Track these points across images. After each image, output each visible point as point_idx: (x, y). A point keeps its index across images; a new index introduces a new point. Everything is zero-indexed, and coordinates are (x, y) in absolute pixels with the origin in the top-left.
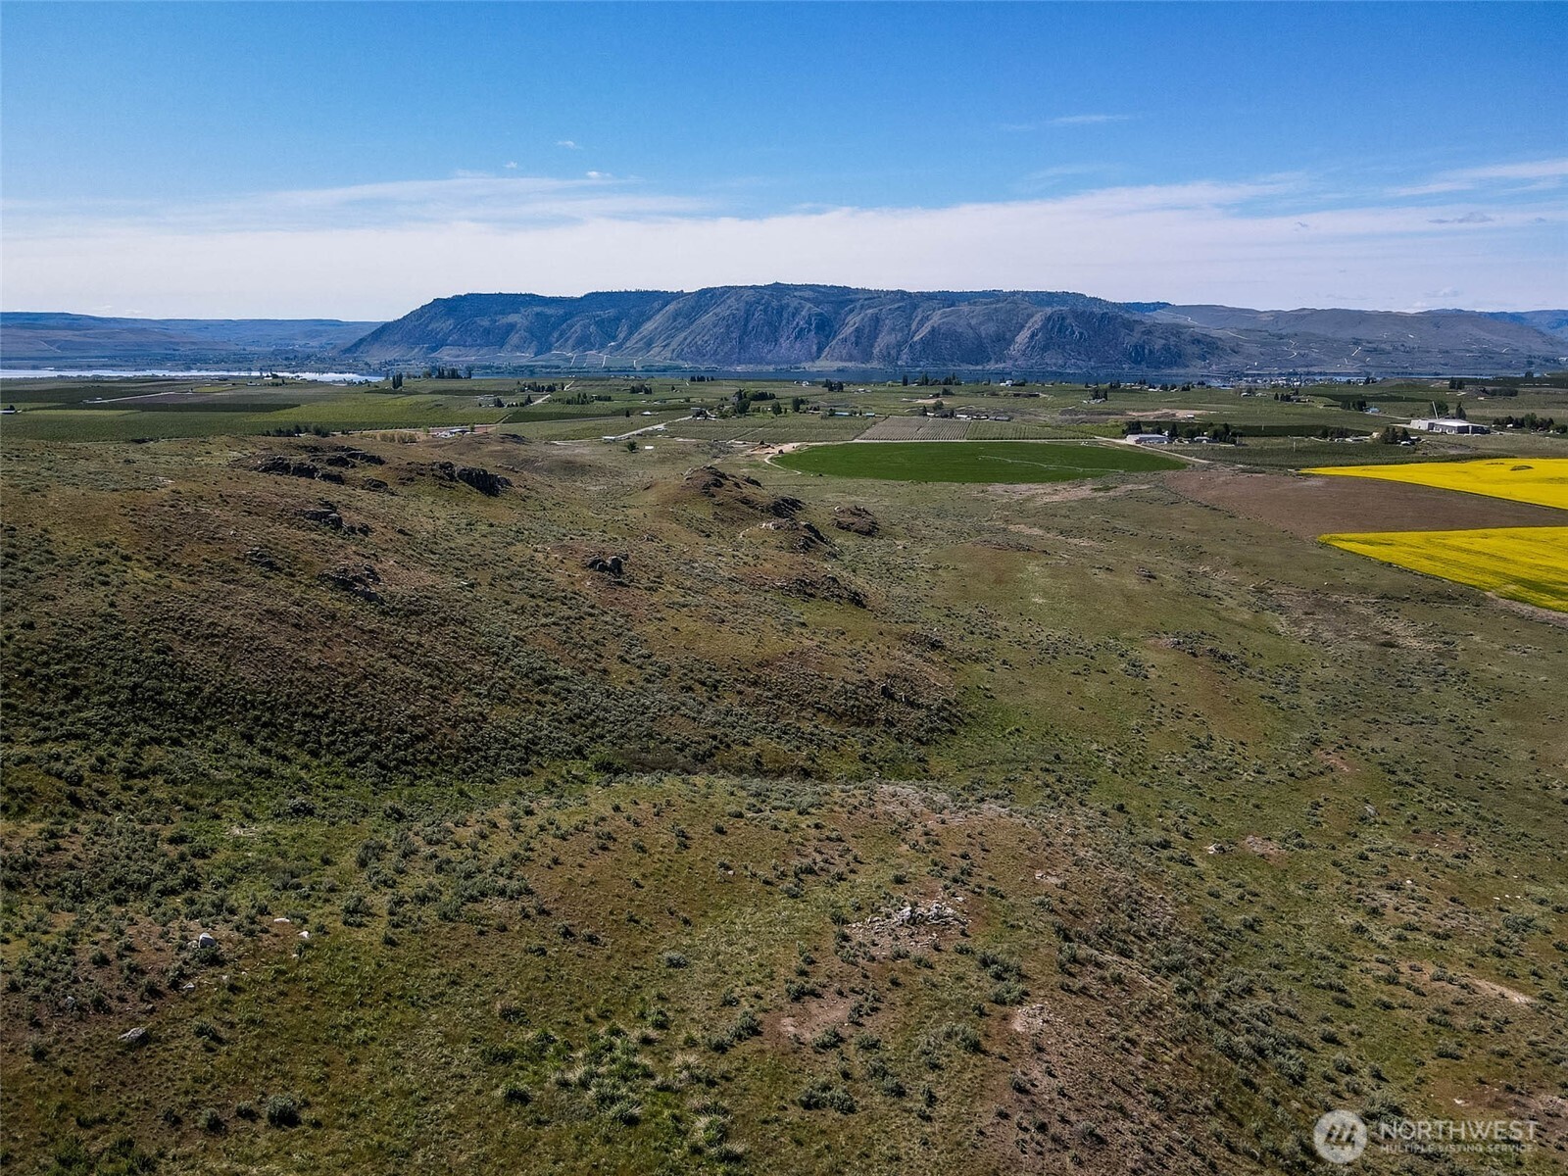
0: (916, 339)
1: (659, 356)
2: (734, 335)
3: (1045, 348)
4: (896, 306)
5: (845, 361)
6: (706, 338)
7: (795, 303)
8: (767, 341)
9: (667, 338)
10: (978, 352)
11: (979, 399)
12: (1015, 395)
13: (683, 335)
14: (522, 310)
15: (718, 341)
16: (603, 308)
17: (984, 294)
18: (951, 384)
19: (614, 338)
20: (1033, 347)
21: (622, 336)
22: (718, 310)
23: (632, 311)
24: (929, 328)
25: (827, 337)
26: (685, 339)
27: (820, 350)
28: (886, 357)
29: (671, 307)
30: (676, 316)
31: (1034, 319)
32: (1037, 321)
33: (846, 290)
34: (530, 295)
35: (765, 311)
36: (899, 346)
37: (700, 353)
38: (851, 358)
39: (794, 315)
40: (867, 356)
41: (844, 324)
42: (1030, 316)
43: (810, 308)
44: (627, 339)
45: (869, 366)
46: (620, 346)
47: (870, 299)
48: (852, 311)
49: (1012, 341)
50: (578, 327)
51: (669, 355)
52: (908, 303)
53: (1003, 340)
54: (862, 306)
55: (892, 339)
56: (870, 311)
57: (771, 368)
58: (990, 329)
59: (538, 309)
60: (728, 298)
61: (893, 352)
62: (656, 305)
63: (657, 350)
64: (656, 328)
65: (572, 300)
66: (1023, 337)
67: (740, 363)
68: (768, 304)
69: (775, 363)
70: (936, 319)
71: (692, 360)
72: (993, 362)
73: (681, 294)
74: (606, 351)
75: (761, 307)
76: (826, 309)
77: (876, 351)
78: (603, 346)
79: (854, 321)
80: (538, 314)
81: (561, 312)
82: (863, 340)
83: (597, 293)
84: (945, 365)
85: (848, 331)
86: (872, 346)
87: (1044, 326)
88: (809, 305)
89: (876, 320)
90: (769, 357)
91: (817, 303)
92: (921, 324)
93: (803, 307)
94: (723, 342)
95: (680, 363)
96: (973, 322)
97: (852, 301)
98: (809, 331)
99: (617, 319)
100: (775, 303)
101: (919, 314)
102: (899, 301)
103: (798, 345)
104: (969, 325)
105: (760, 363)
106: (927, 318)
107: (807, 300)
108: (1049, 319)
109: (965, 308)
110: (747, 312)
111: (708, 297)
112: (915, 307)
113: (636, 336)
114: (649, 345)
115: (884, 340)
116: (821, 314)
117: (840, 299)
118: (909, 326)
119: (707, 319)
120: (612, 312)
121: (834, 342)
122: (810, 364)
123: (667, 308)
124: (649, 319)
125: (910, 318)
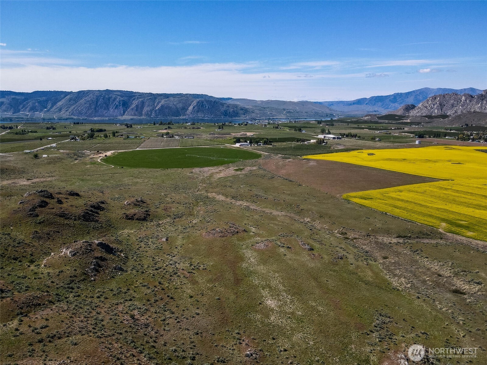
0: (156, 109)
1: (64, 114)
2: (92, 107)
3: (198, 112)
4: (149, 98)
5: (133, 116)
6: (82, 108)
7: (114, 96)
8: (105, 109)
9: (67, 108)
10: (177, 113)
12: (193, 128)
13: (73, 107)
14: (6, 97)
15: (87, 109)
16: (40, 97)
17: (177, 94)
19: (46, 108)
20: (194, 111)
21: (49, 107)
22: (86, 98)
23: (53, 98)
24: (161, 105)
25: (126, 108)
26: (74, 108)
27: (124, 112)
28: (147, 114)
29: (68, 97)
30: (70, 100)
31: (193, 103)
32: (195, 103)
33: (132, 92)
34: (10, 91)
35: (103, 99)
36: (151, 111)
37: (80, 113)
38: (135, 115)
39: (114, 100)
40: (141, 114)
41: (132, 104)
42: (193, 101)
43: (119, 98)
44: (51, 108)
45: (141, 117)
46: (48, 111)
47: (140, 95)
48: (134, 99)
49: (187, 109)
50: (30, 103)
51: (68, 114)
52: (153, 97)
53: (185, 109)
54: (138, 98)
55: (149, 109)
56: (140, 99)
57: (107, 119)
58: (180, 105)
59: (13, 97)
60: (90, 94)
61: (149, 113)
62: (62, 96)
63: (63, 112)
64: (63, 104)
65: (28, 94)
66: (191, 108)
67: (95, 117)
68: (104, 97)
69: (108, 117)
70: (163, 102)
71: (77, 115)
72: (182, 116)
73: (71, 92)
74: (43, 112)
75: (102, 98)
76: (125, 98)
77: (143, 113)
78: (41, 111)
79: (135, 103)
80: (13, 98)
81: (23, 98)
82: (139, 109)
83: (38, 91)
84: (167, 117)
85: (133, 106)
86: (142, 111)
87: (197, 104)
88: (119, 97)
89: (143, 103)
90: (106, 115)
91: (122, 96)
92: (158, 104)
93: (117, 98)
94: (88, 109)
95: (72, 116)
96: (175, 103)
97: (134, 96)
98: (120, 106)
99: (47, 101)
100: (107, 96)
101: (157, 101)
102: (150, 96)
103: (116, 111)
104: (174, 104)
105: (103, 117)
106: (160, 102)
107: (119, 95)
108: (198, 102)
109: (172, 99)
110: (97, 99)
111: (82, 94)
112: (156, 98)
113: (55, 107)
114: (60, 110)
115: (146, 109)
116: (124, 100)
117: (130, 95)
118: (154, 104)
119: (82, 101)
120: (44, 98)
121: (129, 110)
122: (121, 117)
123: (66, 97)
124: (60, 101)
125: (154, 102)
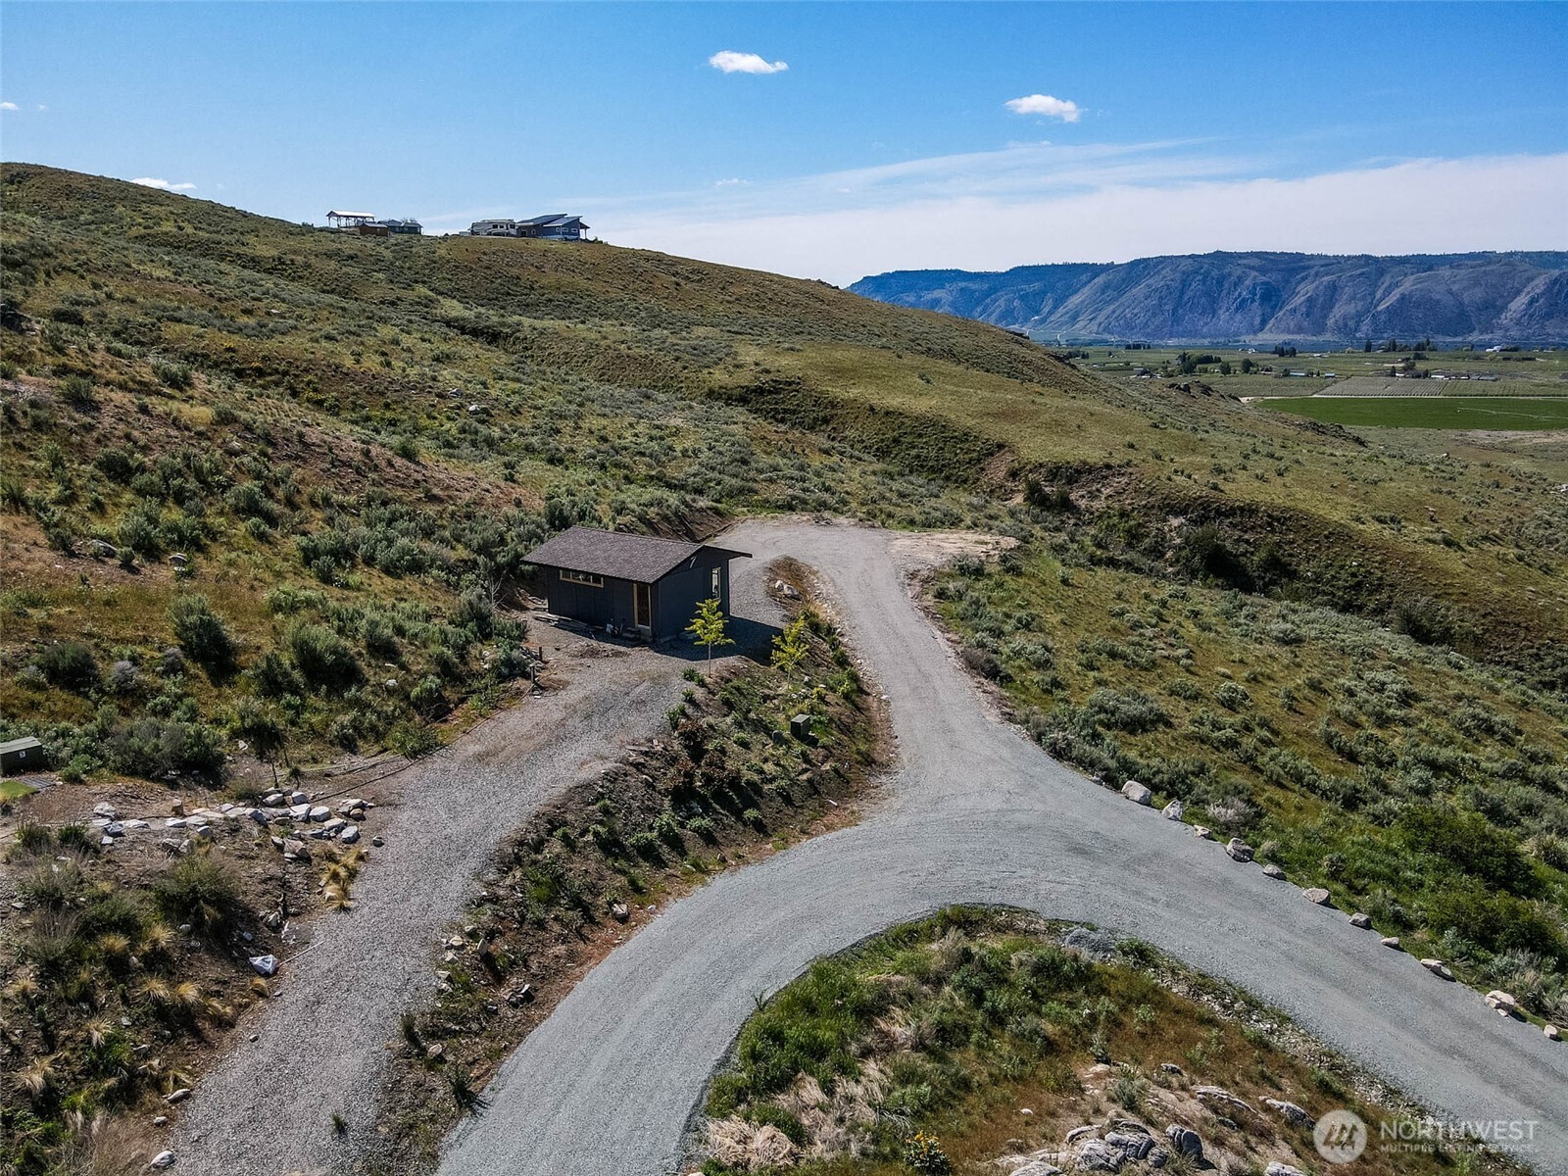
0: (1379, 308)
1: (1084, 330)
2: (1167, 307)
3: (1549, 316)
4: (1359, 272)
5: (1293, 333)
6: (1135, 311)
7: (1239, 272)
8: (1203, 313)
9: (1093, 312)
10: (1460, 320)
11: (1459, 363)
12: (1504, 359)
13: (1112, 307)
14: (947, 285)
15: (1149, 313)
16: (1028, 282)
17: (1472, 256)
18: (1424, 349)
19: (1037, 313)
20: (1531, 316)
21: (1046, 310)
22: (1151, 281)
23: (1059, 285)
24: (1398, 296)
25: (1274, 308)
26: (1114, 312)
27: (1264, 322)
28: (1343, 328)
29: (1100, 280)
30: (1104, 289)
31: (1534, 283)
32: (1539, 284)
33: (1300, 257)
34: (956, 271)
35: (1204, 281)
36: (1359, 317)
37: (1130, 327)
38: (1300, 330)
39: (1236, 285)
40: (1321, 328)
41: (1294, 293)
42: (1530, 279)
43: (1255, 277)
44: (1050, 313)
45: (1321, 339)
46: (1043, 321)
47: (1326, 265)
48: (1304, 279)
49: (1504, 308)
50: (1002, 302)
51: (1095, 329)
52: (1372, 269)
53: (1492, 307)
54: (1317, 274)
55: (1351, 309)
56: (1326, 278)
57: (1206, 342)
58: (1478, 293)
59: (963, 284)
60: (1163, 268)
61: (1352, 324)
62: (1084, 278)
63: (1082, 324)
64: (1083, 302)
65: (997, 275)
66: (1519, 303)
67: (1171, 336)
68: (1206, 275)
69: (1211, 336)
70: (1408, 285)
71: (1119, 333)
72: (1476, 333)
73: (1111, 266)
74: (1030, 325)
75: (1201, 277)
76: (1272, 277)
77: (1330, 322)
78: (1026, 320)
79: (1305, 290)
80: (962, 289)
81: (986, 286)
82: (1316, 312)
83: (1023, 267)
84: (1414, 337)
85: (1299, 300)
86: (1326, 317)
87: (1548, 290)
88: (1254, 273)
89: (1333, 289)
90: (1205, 330)
91: (1262, 271)
92: (1388, 292)
93: (1248, 276)
94: (1154, 315)
95: (1106, 336)
96: (1455, 288)
97: (1304, 268)
98: (1253, 301)
99: (1041, 294)
100: (1215, 273)
101: (1387, 280)
102: (1362, 266)
103: (1239, 316)
104: (1450, 292)
105: (1195, 337)
106: (1397, 285)
107: (1253, 268)
108: (1555, 281)
109: (1445, 272)
110: (1183, 282)
111: (1141, 268)
112: (1381, 273)
113: (1061, 310)
114: (1074, 318)
115: (1339, 311)
116: (1267, 283)
117: (1289, 268)
118: (1373, 294)
119: (1139, 290)
120: (1037, 286)
121: (1281, 313)
122: (1251, 337)
123: (1096, 280)
124: (1076, 291)
125: (1375, 285)
